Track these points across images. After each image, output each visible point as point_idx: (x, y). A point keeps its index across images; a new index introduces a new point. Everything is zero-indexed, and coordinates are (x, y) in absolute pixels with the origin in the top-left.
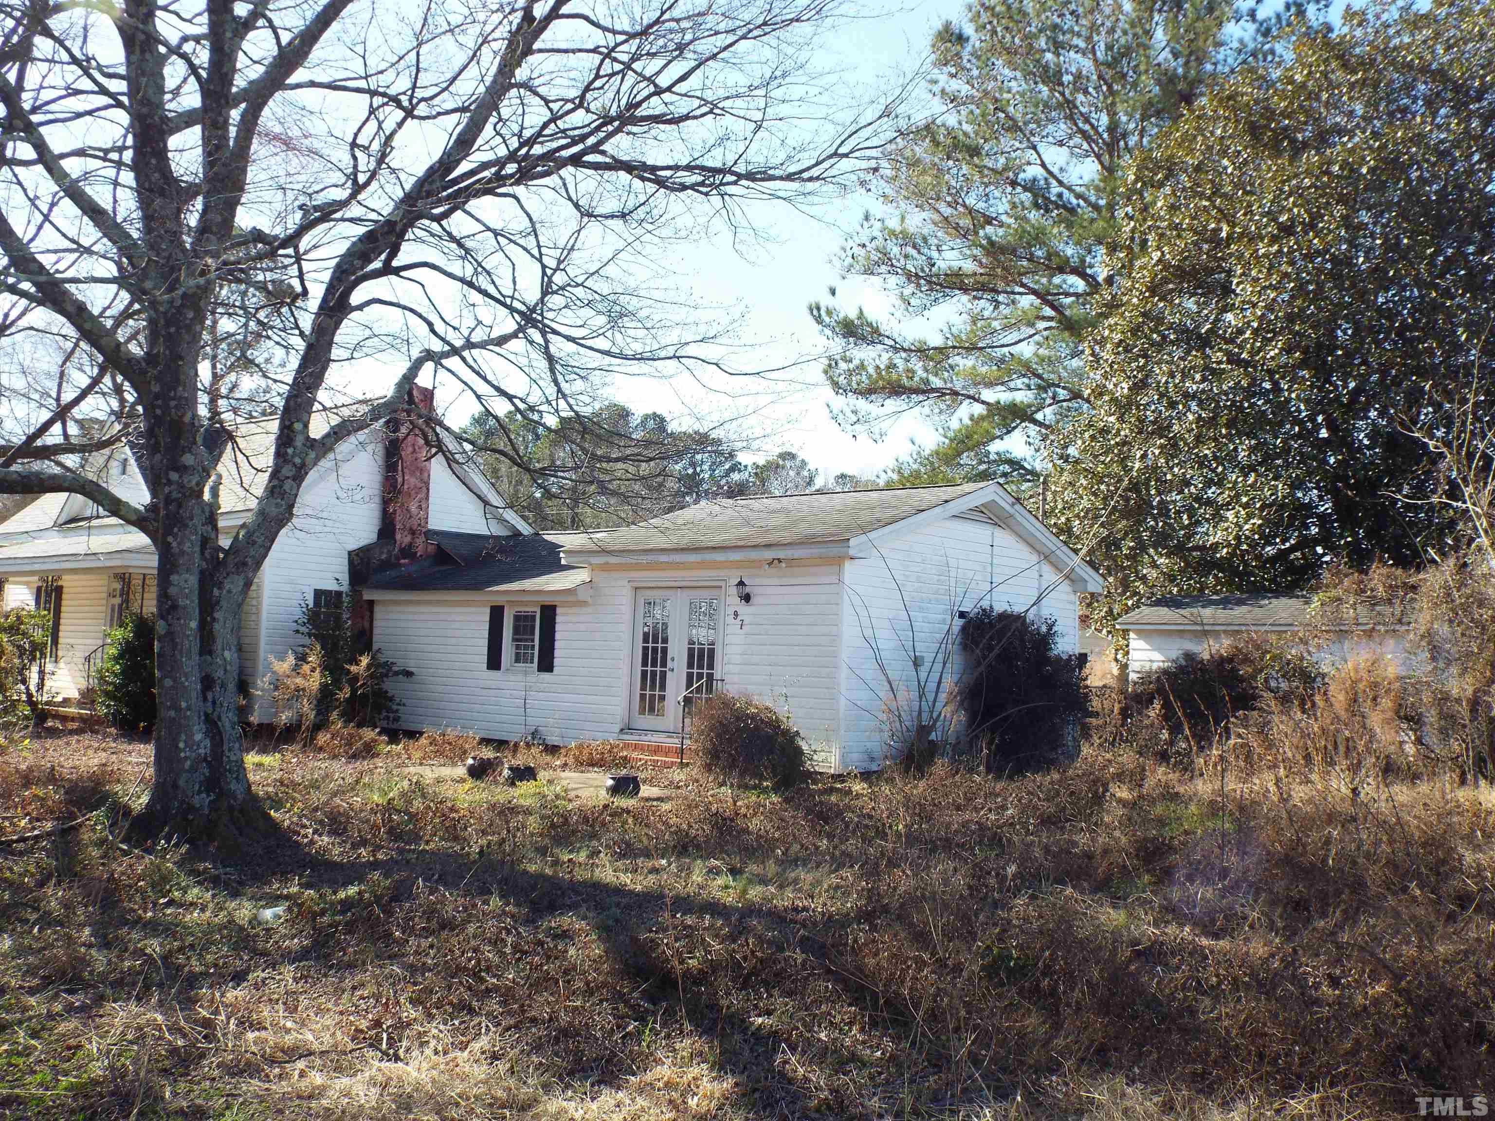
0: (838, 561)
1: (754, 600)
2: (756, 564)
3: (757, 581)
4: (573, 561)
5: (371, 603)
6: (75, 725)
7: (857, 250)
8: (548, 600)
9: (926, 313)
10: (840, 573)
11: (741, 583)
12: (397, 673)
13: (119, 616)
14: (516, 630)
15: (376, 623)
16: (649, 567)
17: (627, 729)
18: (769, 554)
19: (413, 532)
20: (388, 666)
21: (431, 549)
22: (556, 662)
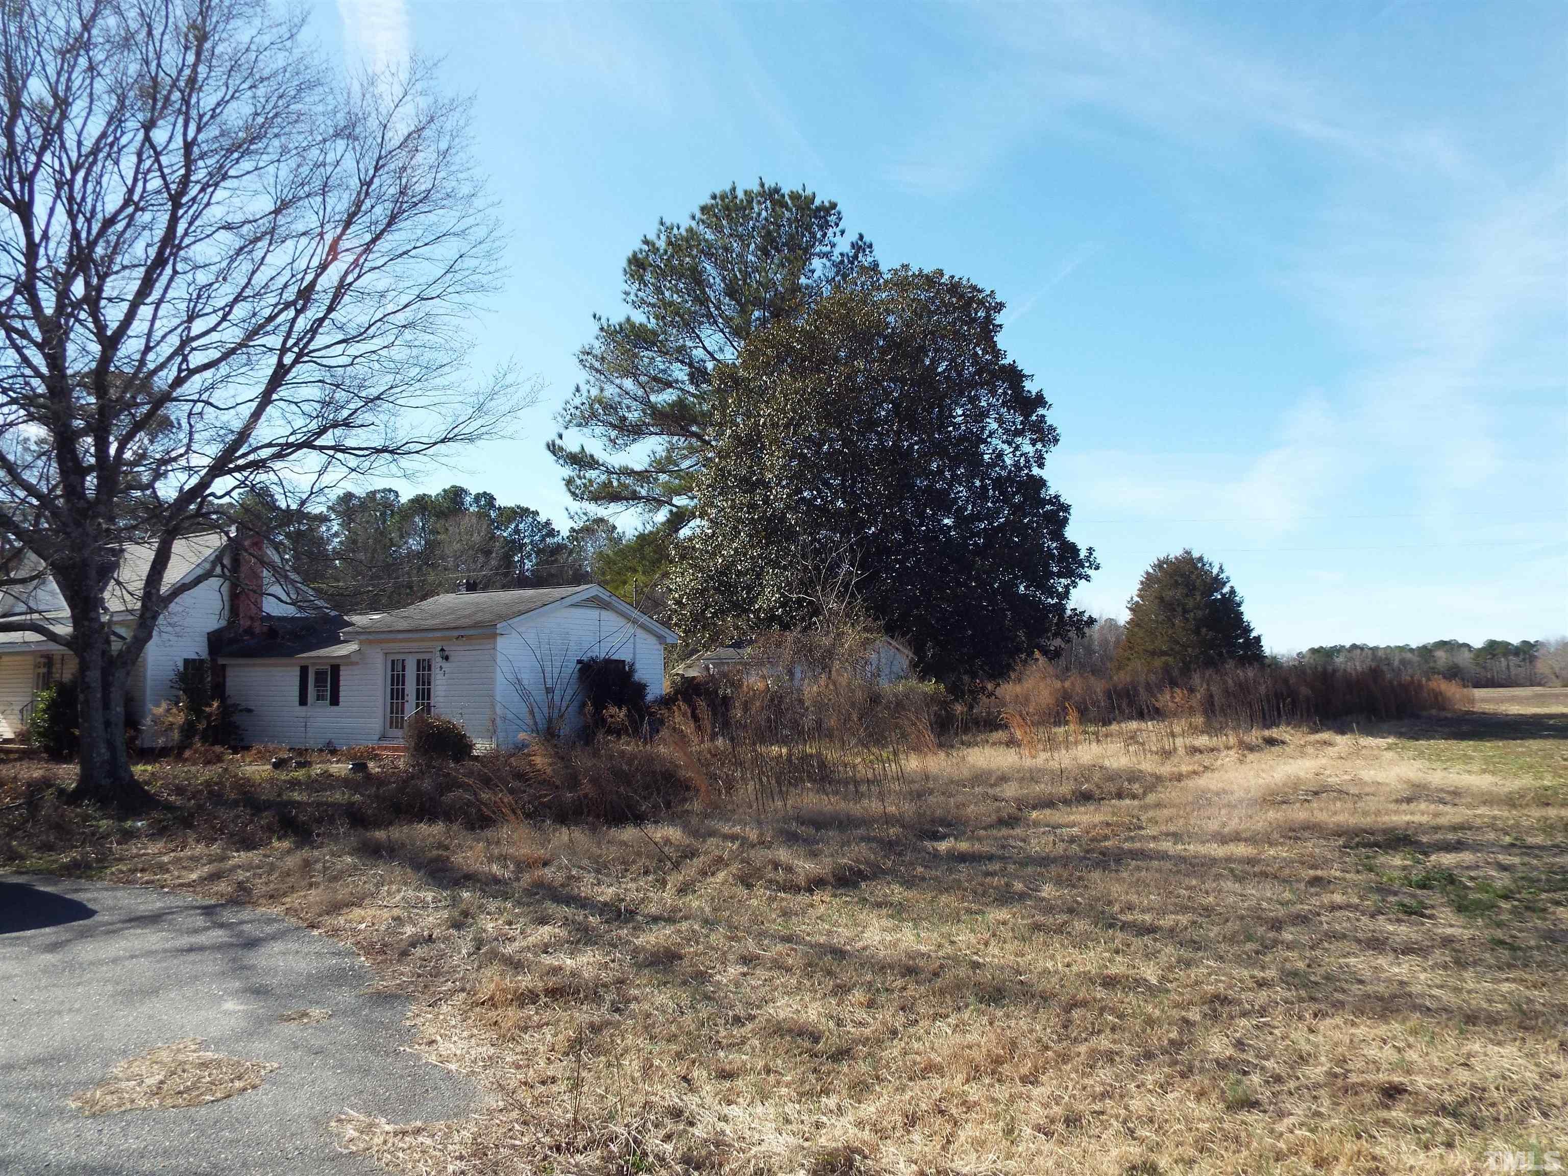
0: (494, 636)
1: (451, 659)
2: (449, 639)
3: (453, 648)
4: (348, 637)
5: (224, 666)
6: (16, 756)
7: (573, 410)
8: (334, 662)
9: (627, 449)
10: (495, 643)
11: (442, 650)
12: (241, 711)
13: (45, 681)
14: (317, 681)
15: (227, 680)
16: (394, 641)
17: (383, 737)
18: (456, 633)
19: (252, 618)
20: (235, 706)
21: (265, 629)
22: (341, 699)
